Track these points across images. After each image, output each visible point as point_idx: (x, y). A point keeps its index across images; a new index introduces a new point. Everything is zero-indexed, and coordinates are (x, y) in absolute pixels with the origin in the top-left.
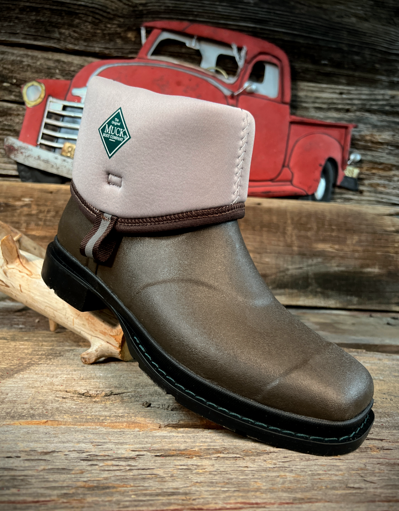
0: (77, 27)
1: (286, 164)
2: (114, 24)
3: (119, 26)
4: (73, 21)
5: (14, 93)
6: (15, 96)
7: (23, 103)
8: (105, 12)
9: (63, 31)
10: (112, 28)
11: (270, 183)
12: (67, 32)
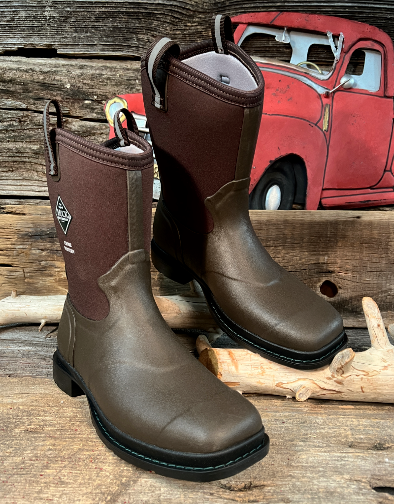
0: (155, 30)
1: (388, 168)
2: (194, 22)
3: (200, 24)
4: (151, 23)
5: (96, 111)
6: (97, 113)
7: (106, 121)
8: (184, 8)
9: (142, 36)
10: (192, 26)
11: (370, 191)
12: (145, 37)
